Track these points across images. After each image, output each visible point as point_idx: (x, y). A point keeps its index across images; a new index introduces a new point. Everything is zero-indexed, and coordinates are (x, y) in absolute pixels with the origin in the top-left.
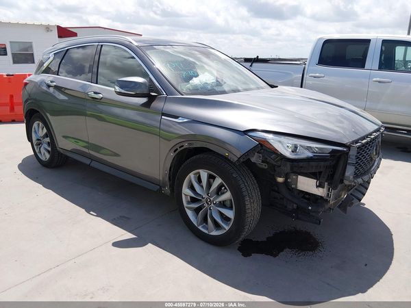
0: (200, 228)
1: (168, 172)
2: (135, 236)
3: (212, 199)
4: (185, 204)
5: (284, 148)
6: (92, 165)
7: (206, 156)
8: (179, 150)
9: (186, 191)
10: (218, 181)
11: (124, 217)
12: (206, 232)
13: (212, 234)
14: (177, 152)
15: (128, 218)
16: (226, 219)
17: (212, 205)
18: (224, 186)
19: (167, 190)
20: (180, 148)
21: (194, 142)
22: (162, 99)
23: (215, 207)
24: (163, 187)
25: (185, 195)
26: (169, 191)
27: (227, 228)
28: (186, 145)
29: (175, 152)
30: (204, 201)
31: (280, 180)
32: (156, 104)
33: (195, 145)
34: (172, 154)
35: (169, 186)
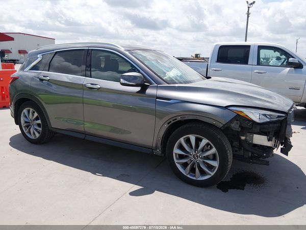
0: (188, 176)
1: (160, 139)
2: (141, 187)
3: (198, 155)
4: (176, 161)
5: (255, 116)
6: (86, 138)
7: (194, 125)
8: (173, 122)
9: (176, 151)
10: (205, 142)
11: (124, 174)
12: (195, 178)
13: (198, 179)
14: (170, 124)
15: (128, 175)
16: (211, 167)
17: (199, 159)
18: (210, 145)
19: (158, 151)
20: (173, 120)
21: (186, 116)
22: (154, 87)
23: (201, 160)
24: (155, 150)
25: (176, 154)
26: (160, 152)
27: (212, 174)
28: (179, 118)
29: (168, 124)
30: (192, 156)
31: (243, 138)
32: (149, 91)
33: (187, 118)
34: (166, 126)
35: (160, 149)
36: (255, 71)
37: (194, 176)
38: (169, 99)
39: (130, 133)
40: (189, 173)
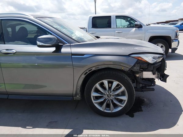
0: (105, 111)
3: (111, 94)
4: (94, 102)
6: (9, 97)
9: (94, 94)
10: (115, 83)
11: (52, 122)
12: (110, 112)
13: (113, 112)
14: (87, 74)
15: (56, 122)
16: (121, 101)
17: (112, 97)
18: (120, 85)
19: (78, 97)
20: (89, 71)
21: (99, 66)
22: (67, 46)
23: (113, 97)
24: (75, 96)
25: (93, 96)
26: (80, 97)
27: (123, 106)
28: (94, 69)
29: (85, 74)
30: (106, 96)
31: (137, 75)
32: (64, 50)
33: (100, 67)
34: (83, 76)
35: (80, 95)
36: (116, 32)
37: (109, 110)
38: (83, 55)
39: (45, 86)
40: (105, 109)
